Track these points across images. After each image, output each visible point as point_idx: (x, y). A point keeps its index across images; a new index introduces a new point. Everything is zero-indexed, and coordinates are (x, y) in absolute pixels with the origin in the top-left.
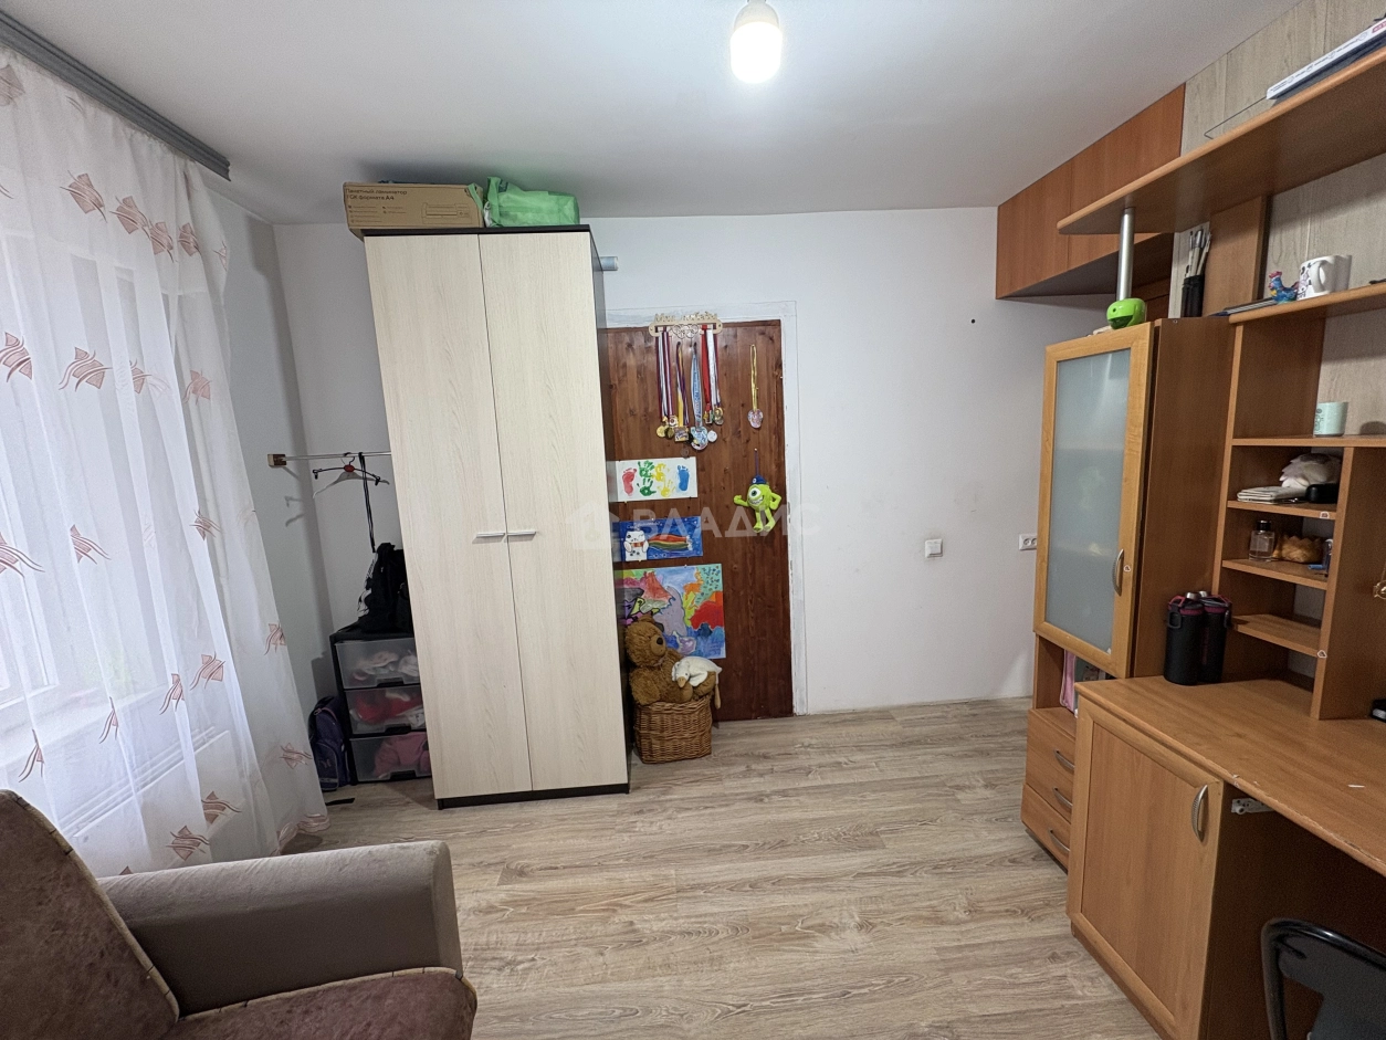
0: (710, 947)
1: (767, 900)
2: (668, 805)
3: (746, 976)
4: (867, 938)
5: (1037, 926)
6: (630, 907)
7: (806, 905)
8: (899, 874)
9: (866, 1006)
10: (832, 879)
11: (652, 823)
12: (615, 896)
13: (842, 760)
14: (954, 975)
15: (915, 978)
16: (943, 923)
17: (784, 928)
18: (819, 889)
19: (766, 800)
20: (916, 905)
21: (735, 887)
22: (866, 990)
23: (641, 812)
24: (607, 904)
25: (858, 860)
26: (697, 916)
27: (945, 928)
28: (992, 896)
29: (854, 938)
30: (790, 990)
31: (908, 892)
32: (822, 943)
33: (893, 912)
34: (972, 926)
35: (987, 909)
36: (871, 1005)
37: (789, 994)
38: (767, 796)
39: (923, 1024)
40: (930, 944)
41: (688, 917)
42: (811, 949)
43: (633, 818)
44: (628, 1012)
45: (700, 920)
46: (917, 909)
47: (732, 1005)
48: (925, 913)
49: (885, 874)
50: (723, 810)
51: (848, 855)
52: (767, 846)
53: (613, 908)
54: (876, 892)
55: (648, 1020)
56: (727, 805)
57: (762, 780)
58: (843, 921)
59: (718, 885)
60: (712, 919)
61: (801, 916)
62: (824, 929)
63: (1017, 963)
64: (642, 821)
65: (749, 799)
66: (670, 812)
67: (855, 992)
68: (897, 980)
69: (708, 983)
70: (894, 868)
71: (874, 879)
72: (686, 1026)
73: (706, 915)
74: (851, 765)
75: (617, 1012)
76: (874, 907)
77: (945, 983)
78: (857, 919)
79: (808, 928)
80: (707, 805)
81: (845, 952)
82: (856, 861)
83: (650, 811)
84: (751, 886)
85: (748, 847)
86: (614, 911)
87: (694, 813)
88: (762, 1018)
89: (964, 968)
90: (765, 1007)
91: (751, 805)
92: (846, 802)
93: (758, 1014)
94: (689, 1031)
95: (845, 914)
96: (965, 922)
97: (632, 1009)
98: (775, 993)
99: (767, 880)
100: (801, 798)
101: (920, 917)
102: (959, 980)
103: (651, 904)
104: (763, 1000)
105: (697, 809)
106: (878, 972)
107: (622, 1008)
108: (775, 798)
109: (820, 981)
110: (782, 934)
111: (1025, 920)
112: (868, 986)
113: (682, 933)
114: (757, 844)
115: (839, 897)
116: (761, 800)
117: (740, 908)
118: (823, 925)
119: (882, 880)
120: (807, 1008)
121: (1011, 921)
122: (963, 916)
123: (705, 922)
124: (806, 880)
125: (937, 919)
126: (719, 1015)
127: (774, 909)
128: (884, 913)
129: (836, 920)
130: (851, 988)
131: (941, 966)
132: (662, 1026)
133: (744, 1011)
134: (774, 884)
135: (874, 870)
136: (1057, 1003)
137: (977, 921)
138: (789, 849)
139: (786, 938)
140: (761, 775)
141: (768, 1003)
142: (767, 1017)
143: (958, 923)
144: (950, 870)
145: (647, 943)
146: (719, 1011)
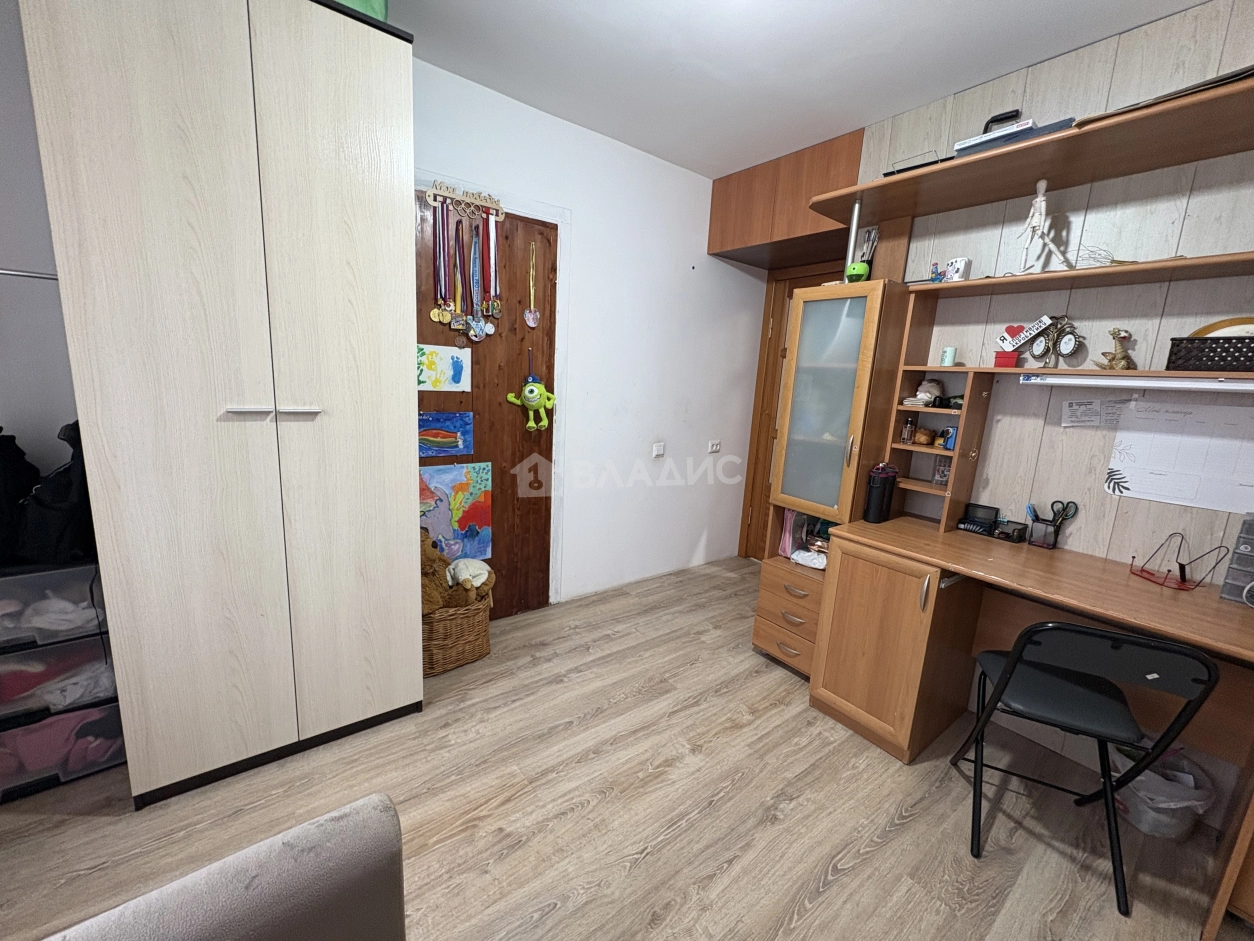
0: (590, 816)
1: (614, 759)
2: (473, 710)
3: (632, 826)
4: (700, 757)
5: (790, 708)
6: (489, 816)
7: (646, 751)
8: (696, 704)
9: (729, 804)
10: (654, 724)
11: (466, 731)
12: (467, 812)
13: (610, 632)
14: (767, 758)
15: (746, 771)
16: (741, 727)
17: (640, 775)
18: (648, 736)
19: (566, 679)
20: (720, 721)
21: (582, 758)
22: (722, 794)
23: (446, 725)
24: (461, 825)
25: (665, 703)
26: (560, 797)
27: (745, 730)
28: (759, 698)
29: (694, 761)
30: (672, 819)
31: (709, 714)
32: (674, 774)
33: (708, 731)
34: (758, 722)
35: (761, 708)
36: (732, 802)
37: (673, 823)
38: (565, 676)
39: (768, 799)
40: (743, 744)
41: (554, 800)
42: (669, 782)
43: (442, 733)
44: (547, 910)
45: (566, 798)
46: (721, 723)
47: (637, 853)
48: (727, 725)
49: (686, 708)
50: (532, 698)
51: (654, 702)
52: (588, 717)
53: (471, 825)
54: (689, 722)
55: (571, 906)
56: (532, 693)
57: (552, 664)
58: (680, 751)
59: (566, 763)
60: (577, 793)
61: (647, 760)
62: (669, 763)
63: (794, 736)
64: (454, 733)
65: (551, 682)
66: (479, 716)
67: (716, 798)
68: (737, 778)
69: (605, 846)
70: (692, 701)
71: (682, 714)
72: (608, 892)
73: (570, 792)
74: (618, 635)
75: (536, 916)
76: (694, 733)
77: (765, 766)
78: (688, 746)
79: (658, 767)
80: (515, 698)
81: (693, 773)
82: (662, 705)
83: (457, 720)
84: (594, 753)
85: (572, 722)
86: (475, 826)
87: (506, 709)
88: (664, 851)
89: (769, 751)
90: (662, 841)
91: (554, 687)
92: (629, 663)
93: (660, 849)
94: (613, 893)
95: (677, 745)
96: (753, 721)
97: (549, 905)
98: (663, 827)
99: (605, 743)
100: (595, 670)
101: (727, 728)
102: (771, 759)
103: (511, 804)
104: (657, 837)
105: (505, 704)
106: (722, 778)
107: (539, 909)
108: (573, 675)
109: (689, 802)
110: (642, 780)
111: (783, 707)
112: (721, 790)
113: (556, 817)
114: (579, 717)
115: (666, 735)
116: (562, 681)
117: (596, 774)
118: (666, 761)
119: (688, 712)
120: (691, 825)
121: (775, 711)
122: (750, 717)
123: (573, 798)
124: (635, 732)
125: (737, 726)
126: (631, 867)
127: (624, 764)
128: (703, 734)
129: (674, 753)
130: (712, 797)
131: (756, 756)
132: (586, 903)
133: (647, 854)
134: (611, 744)
135: (679, 707)
136: (826, 750)
137: (759, 717)
138: (608, 712)
139: (645, 783)
140: (549, 660)
141: (662, 838)
142: (669, 847)
143: (750, 723)
144: (725, 690)
145: (528, 840)
146: (629, 864)
